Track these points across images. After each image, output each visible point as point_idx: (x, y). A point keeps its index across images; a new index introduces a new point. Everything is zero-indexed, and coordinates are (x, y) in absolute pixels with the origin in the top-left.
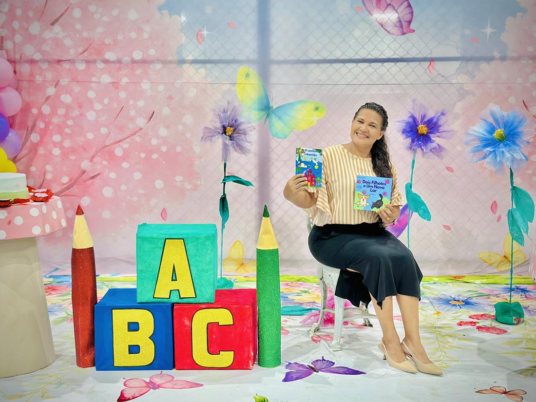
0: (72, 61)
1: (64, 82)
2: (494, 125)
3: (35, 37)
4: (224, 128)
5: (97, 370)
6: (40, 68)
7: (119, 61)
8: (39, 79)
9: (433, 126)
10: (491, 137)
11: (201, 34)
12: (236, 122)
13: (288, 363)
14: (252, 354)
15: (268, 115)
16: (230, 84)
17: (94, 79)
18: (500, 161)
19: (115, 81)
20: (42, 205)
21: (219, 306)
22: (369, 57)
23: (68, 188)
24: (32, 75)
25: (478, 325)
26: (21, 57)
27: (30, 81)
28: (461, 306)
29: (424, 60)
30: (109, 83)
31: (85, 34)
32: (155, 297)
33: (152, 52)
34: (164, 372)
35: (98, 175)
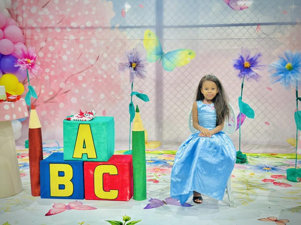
0: (53, 28)
1: (49, 39)
2: (287, 61)
3: (34, 14)
4: (131, 63)
5: (42, 198)
6: (36, 31)
7: (78, 28)
8: (36, 38)
9: (253, 62)
10: (284, 68)
11: (124, 11)
12: (138, 60)
13: (151, 199)
14: (129, 192)
15: (162, 57)
16: (140, 40)
17: (66, 38)
18: (288, 82)
19: (77, 38)
20: (11, 103)
21: (110, 164)
22: (221, 23)
23: (52, 98)
24: (32, 35)
25: (275, 181)
27: (31, 39)
28: (269, 171)
29: (254, 24)
30: (74, 40)
31: (61, 13)
32: (73, 157)
33: (97, 22)
34: (79, 200)
35: (68, 91)
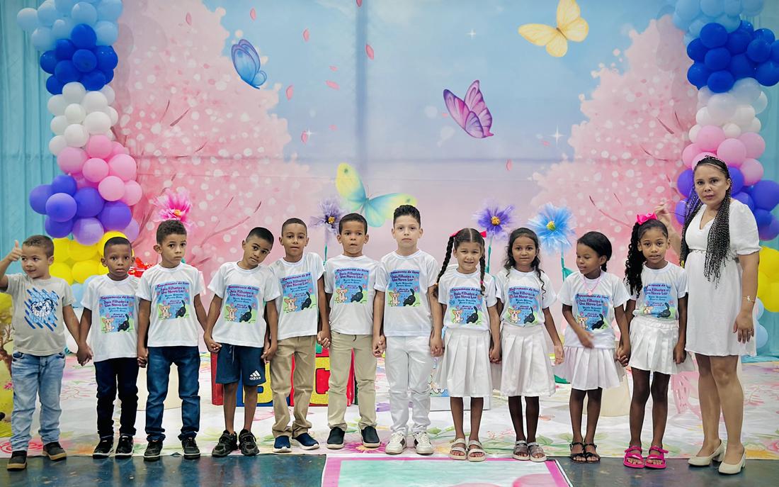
0: (188, 158)
1: (180, 175)
2: (548, 218)
3: (157, 136)
4: (327, 218)
6: (159, 164)
7: (231, 158)
8: (157, 173)
9: (504, 218)
10: (545, 227)
11: (306, 135)
12: (337, 212)
15: (364, 206)
16: (331, 178)
17: (208, 173)
19: (226, 174)
24: (152, 169)
26: (142, 154)
27: (149, 175)
29: (502, 159)
30: (221, 176)
31: (201, 134)
33: (261, 150)
35: (206, 260)
